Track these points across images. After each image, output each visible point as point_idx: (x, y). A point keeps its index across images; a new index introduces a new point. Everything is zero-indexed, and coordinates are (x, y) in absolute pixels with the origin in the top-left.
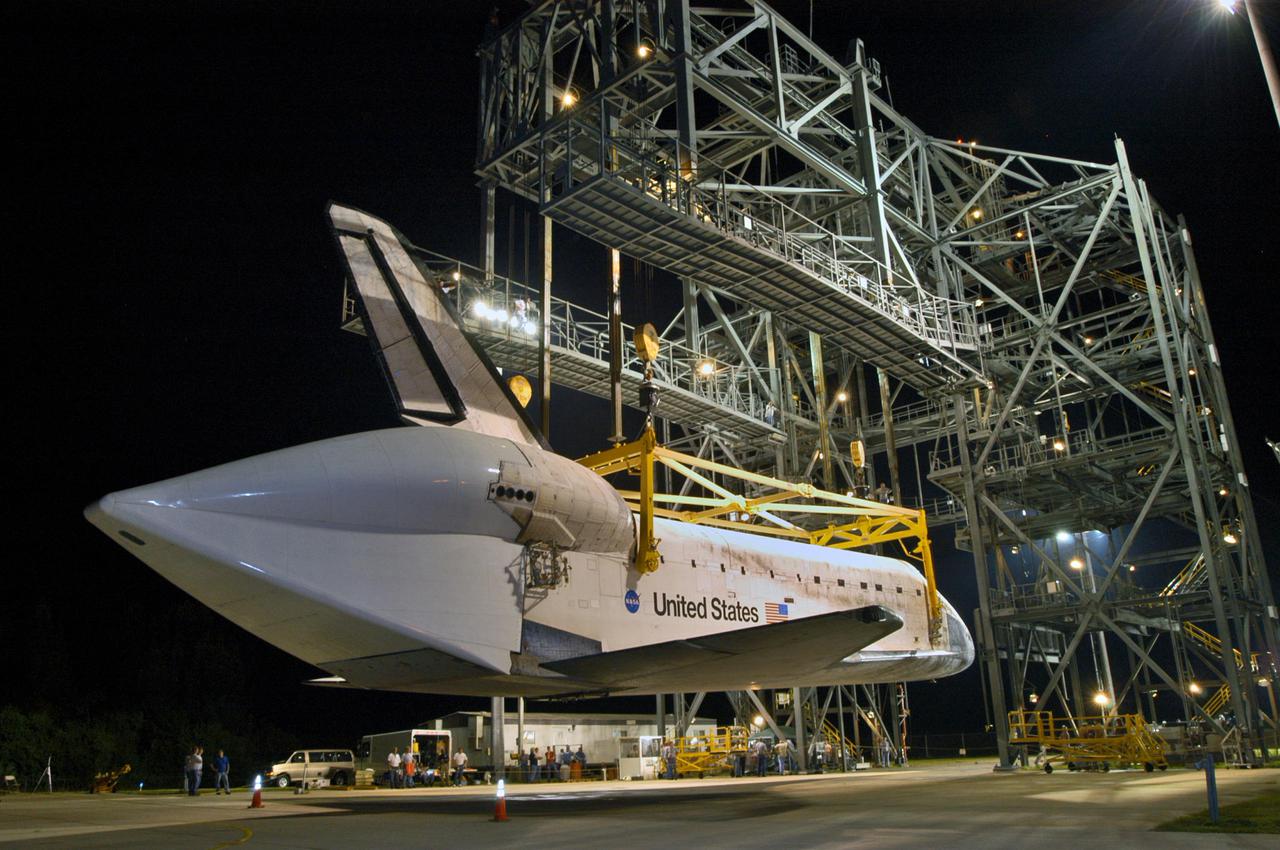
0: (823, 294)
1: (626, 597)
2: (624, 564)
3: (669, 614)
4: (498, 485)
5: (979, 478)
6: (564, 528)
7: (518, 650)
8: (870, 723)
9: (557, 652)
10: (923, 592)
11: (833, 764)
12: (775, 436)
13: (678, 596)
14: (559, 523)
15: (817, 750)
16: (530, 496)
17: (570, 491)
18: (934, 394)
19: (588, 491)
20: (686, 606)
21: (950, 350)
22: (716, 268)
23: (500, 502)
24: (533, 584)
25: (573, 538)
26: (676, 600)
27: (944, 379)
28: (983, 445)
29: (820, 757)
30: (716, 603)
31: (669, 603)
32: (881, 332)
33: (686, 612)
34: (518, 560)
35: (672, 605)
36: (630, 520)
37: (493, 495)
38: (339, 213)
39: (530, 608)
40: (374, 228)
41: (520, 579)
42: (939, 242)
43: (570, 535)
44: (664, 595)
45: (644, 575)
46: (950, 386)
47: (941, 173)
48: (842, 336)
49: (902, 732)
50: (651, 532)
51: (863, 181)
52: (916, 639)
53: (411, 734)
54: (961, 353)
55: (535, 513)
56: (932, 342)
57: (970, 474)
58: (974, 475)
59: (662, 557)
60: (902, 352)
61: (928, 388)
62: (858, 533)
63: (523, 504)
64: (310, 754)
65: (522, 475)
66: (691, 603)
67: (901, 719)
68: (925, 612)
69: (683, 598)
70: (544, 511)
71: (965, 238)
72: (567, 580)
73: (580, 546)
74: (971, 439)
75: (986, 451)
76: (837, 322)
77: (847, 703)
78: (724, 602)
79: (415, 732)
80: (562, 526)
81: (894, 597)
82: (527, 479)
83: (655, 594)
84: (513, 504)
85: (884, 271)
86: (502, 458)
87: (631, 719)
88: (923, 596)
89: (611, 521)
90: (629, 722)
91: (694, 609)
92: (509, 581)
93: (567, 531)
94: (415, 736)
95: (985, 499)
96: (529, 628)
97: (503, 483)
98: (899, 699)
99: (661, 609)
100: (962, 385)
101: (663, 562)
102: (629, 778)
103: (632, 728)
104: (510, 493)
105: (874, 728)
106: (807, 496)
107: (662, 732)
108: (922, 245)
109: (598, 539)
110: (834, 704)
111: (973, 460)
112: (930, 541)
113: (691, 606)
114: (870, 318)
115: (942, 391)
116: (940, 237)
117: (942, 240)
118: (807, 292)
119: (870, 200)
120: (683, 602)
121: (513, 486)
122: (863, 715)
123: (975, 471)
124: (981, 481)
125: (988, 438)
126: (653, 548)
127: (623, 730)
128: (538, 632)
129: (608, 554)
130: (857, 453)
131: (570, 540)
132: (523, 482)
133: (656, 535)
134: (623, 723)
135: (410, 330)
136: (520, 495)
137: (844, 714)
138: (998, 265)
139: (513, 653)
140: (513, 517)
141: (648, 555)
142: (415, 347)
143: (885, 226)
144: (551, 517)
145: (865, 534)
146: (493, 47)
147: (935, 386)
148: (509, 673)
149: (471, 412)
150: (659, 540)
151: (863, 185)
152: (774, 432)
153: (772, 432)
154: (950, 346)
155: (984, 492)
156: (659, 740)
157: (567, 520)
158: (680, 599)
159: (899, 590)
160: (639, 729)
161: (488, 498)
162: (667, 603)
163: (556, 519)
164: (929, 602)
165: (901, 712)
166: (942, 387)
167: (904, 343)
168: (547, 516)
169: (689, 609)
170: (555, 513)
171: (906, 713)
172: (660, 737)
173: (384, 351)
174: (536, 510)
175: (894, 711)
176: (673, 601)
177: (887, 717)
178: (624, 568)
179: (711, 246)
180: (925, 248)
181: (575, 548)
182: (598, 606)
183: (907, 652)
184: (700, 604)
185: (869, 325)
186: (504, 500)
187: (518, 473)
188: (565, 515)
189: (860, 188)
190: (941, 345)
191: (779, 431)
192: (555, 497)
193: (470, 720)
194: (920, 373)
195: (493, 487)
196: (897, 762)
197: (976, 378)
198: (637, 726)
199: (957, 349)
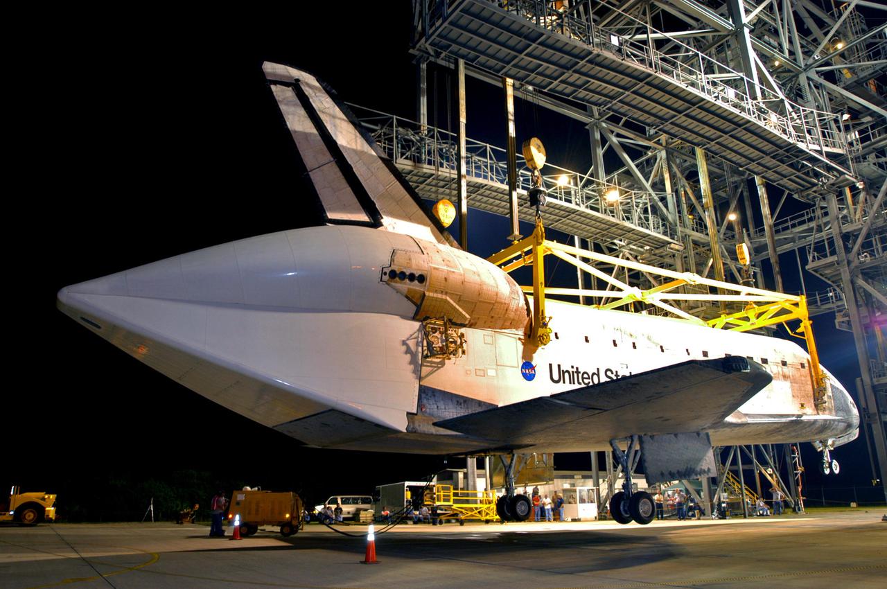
0: (694, 104)
1: (522, 368)
2: (520, 339)
3: (564, 382)
4: (390, 269)
5: (855, 263)
6: (457, 307)
7: (415, 412)
8: (769, 478)
9: (452, 413)
10: (806, 365)
12: (672, 246)
13: (572, 367)
14: (452, 302)
15: (722, 500)
16: (422, 279)
17: (461, 275)
18: (808, 195)
19: (479, 275)
20: (580, 375)
21: (820, 152)
22: (592, 87)
23: (393, 284)
24: (429, 354)
25: (468, 316)
26: (571, 370)
27: (815, 181)
28: (857, 237)
29: (724, 505)
30: (609, 373)
31: (564, 372)
32: (748, 137)
33: (581, 381)
34: (416, 335)
35: (566, 375)
36: (522, 302)
37: (386, 278)
38: (269, 67)
39: (427, 376)
40: (301, 78)
41: (417, 351)
42: (805, 70)
43: (464, 313)
44: (559, 366)
45: (540, 349)
46: (822, 186)
47: (804, 14)
48: (718, 146)
49: (798, 485)
50: (543, 311)
51: (730, 19)
52: (802, 405)
53: (404, 485)
54: (830, 156)
55: (427, 294)
56: (802, 146)
57: (846, 262)
58: (849, 263)
59: (556, 334)
60: (773, 157)
61: (802, 191)
62: (747, 319)
63: (415, 285)
64: (342, 499)
65: (414, 261)
66: (585, 373)
67: (796, 474)
68: (810, 382)
69: (577, 368)
70: (436, 291)
71: (827, 64)
72: (463, 352)
73: (476, 323)
74: (844, 231)
75: (859, 241)
76: (711, 132)
77: (747, 460)
78: (617, 372)
79: (407, 483)
80: (454, 304)
81: (780, 369)
82: (419, 264)
83: (550, 365)
84: (406, 286)
85: (751, 86)
86: (395, 247)
88: (807, 368)
89: (503, 301)
90: (575, 477)
91: (589, 378)
92: (406, 352)
93: (461, 310)
94: (408, 487)
95: (861, 282)
96: (425, 392)
97: (393, 267)
98: (794, 458)
99: (556, 377)
100: (833, 185)
101: (557, 337)
103: (579, 481)
104: (402, 276)
105: (773, 481)
106: (693, 283)
107: (597, 484)
108: (792, 74)
109: (492, 317)
110: (734, 462)
111: (848, 250)
112: (811, 322)
113: (586, 376)
114: (740, 126)
115: (815, 192)
116: (806, 64)
117: (808, 67)
118: (679, 104)
119: (738, 34)
120: (578, 372)
121: (405, 270)
122: (763, 472)
123: (850, 259)
124: (856, 267)
125: (861, 229)
126: (545, 325)
127: (572, 482)
128: (434, 396)
129: (503, 331)
130: (742, 253)
131: (466, 318)
132: (414, 266)
133: (547, 314)
134: (572, 477)
135: (332, 156)
136: (412, 277)
137: (743, 470)
138: (863, 86)
139: (409, 415)
140: (407, 297)
141: (541, 331)
142: (337, 170)
143: (752, 55)
144: (444, 297)
145: (753, 319)
147: (807, 189)
148: (405, 431)
149: (386, 220)
150: (550, 318)
151: (731, 22)
152: (671, 243)
153: (670, 243)
154: (819, 149)
155: (860, 276)
156: (593, 490)
157: (459, 301)
158: (575, 370)
159: (784, 364)
160: (584, 482)
161: (381, 280)
162: (562, 373)
163: (448, 299)
164: (813, 374)
165: (796, 469)
166: (815, 189)
167: (775, 148)
168: (439, 296)
169: (583, 378)
170: (446, 293)
171: (800, 470)
172: (595, 488)
173: (310, 173)
174: (428, 290)
175: (790, 468)
176: (568, 371)
177: (784, 473)
178: (519, 343)
179: (582, 62)
180: (793, 77)
181: (471, 325)
182: (495, 375)
183: (793, 415)
184: (594, 374)
185: (740, 132)
186: (396, 282)
187: (410, 259)
188: (457, 295)
189: (728, 25)
190: (810, 148)
191: (676, 242)
192: (446, 279)
193: (454, 474)
194: (793, 177)
195: (385, 270)
196: (794, 510)
197: (847, 176)
198: (583, 480)
199: (825, 152)
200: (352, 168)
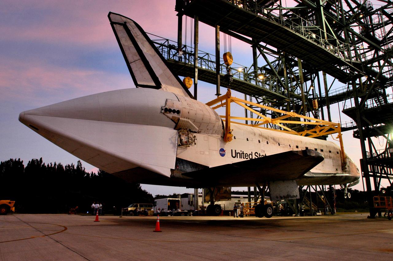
1: (220, 151)
2: (219, 139)
3: (237, 157)
4: (165, 107)
6: (193, 124)
7: (174, 169)
8: (322, 199)
9: (189, 170)
10: (339, 152)
11: (309, 213)
12: (286, 100)
13: (241, 151)
14: (191, 122)
15: (302, 208)
16: (178, 112)
17: (195, 111)
18: (344, 80)
19: (203, 111)
20: (244, 155)
22: (255, 31)
23: (166, 114)
24: (181, 144)
25: (197, 128)
26: (240, 152)
29: (303, 210)
30: (256, 154)
31: (237, 153)
33: (244, 157)
34: (175, 136)
35: (238, 154)
36: (221, 122)
37: (163, 111)
38: (114, 16)
39: (180, 153)
40: (127, 21)
41: (175, 143)
42: (346, 26)
43: (196, 127)
44: (235, 151)
45: (227, 143)
48: (307, 58)
49: (334, 203)
50: (229, 127)
51: (315, 3)
52: (337, 169)
53: (167, 200)
54: (354, 64)
55: (180, 119)
56: (343, 59)
57: (358, 109)
58: (360, 110)
59: (235, 137)
60: (330, 64)
62: (315, 132)
63: (176, 115)
64: (139, 205)
65: (175, 105)
67: (333, 198)
68: (340, 160)
69: (243, 152)
70: (184, 118)
72: (195, 144)
73: (201, 132)
75: (365, 100)
76: (304, 52)
78: (260, 154)
80: (192, 123)
81: (328, 154)
82: (177, 106)
83: (232, 150)
84: (171, 115)
85: (323, 33)
86: (168, 98)
88: (339, 154)
89: (213, 122)
90: (241, 197)
91: (248, 156)
92: (171, 144)
93: (194, 126)
94: (169, 200)
96: (179, 161)
97: (167, 107)
98: (333, 191)
99: (234, 155)
100: (355, 76)
101: (235, 138)
103: (242, 199)
104: (170, 111)
105: (324, 201)
106: (293, 116)
107: (250, 201)
109: (208, 129)
110: (308, 193)
113: (246, 155)
114: (317, 50)
116: (346, 24)
118: (292, 40)
119: (318, 9)
120: (243, 153)
121: (171, 108)
122: (320, 197)
124: (362, 112)
126: (230, 133)
127: (239, 200)
128: (183, 162)
129: (212, 135)
130: (315, 104)
131: (196, 130)
132: (175, 107)
133: (231, 128)
135: (140, 57)
136: (174, 111)
139: (172, 170)
140: (172, 119)
141: (228, 135)
143: (324, 18)
144: (188, 120)
145: (318, 132)
147: (344, 78)
148: (170, 177)
149: (163, 86)
150: (233, 130)
154: (350, 61)
155: (364, 116)
157: (194, 122)
158: (242, 152)
159: (330, 152)
161: (161, 112)
162: (236, 154)
163: (189, 121)
164: (342, 156)
166: (347, 78)
168: (186, 120)
169: (245, 156)
170: (189, 118)
171: (335, 196)
173: (130, 64)
174: (181, 117)
176: (239, 153)
179: (251, 20)
181: (199, 132)
182: (208, 154)
183: (332, 174)
184: (250, 154)
185: (317, 53)
186: (167, 113)
187: (173, 104)
188: (193, 119)
189: (314, 5)
190: (346, 60)
192: (189, 112)
194: (338, 72)
195: (163, 108)
196: (332, 213)
197: (361, 73)
198: (244, 199)
199: (352, 62)
200: (149, 62)
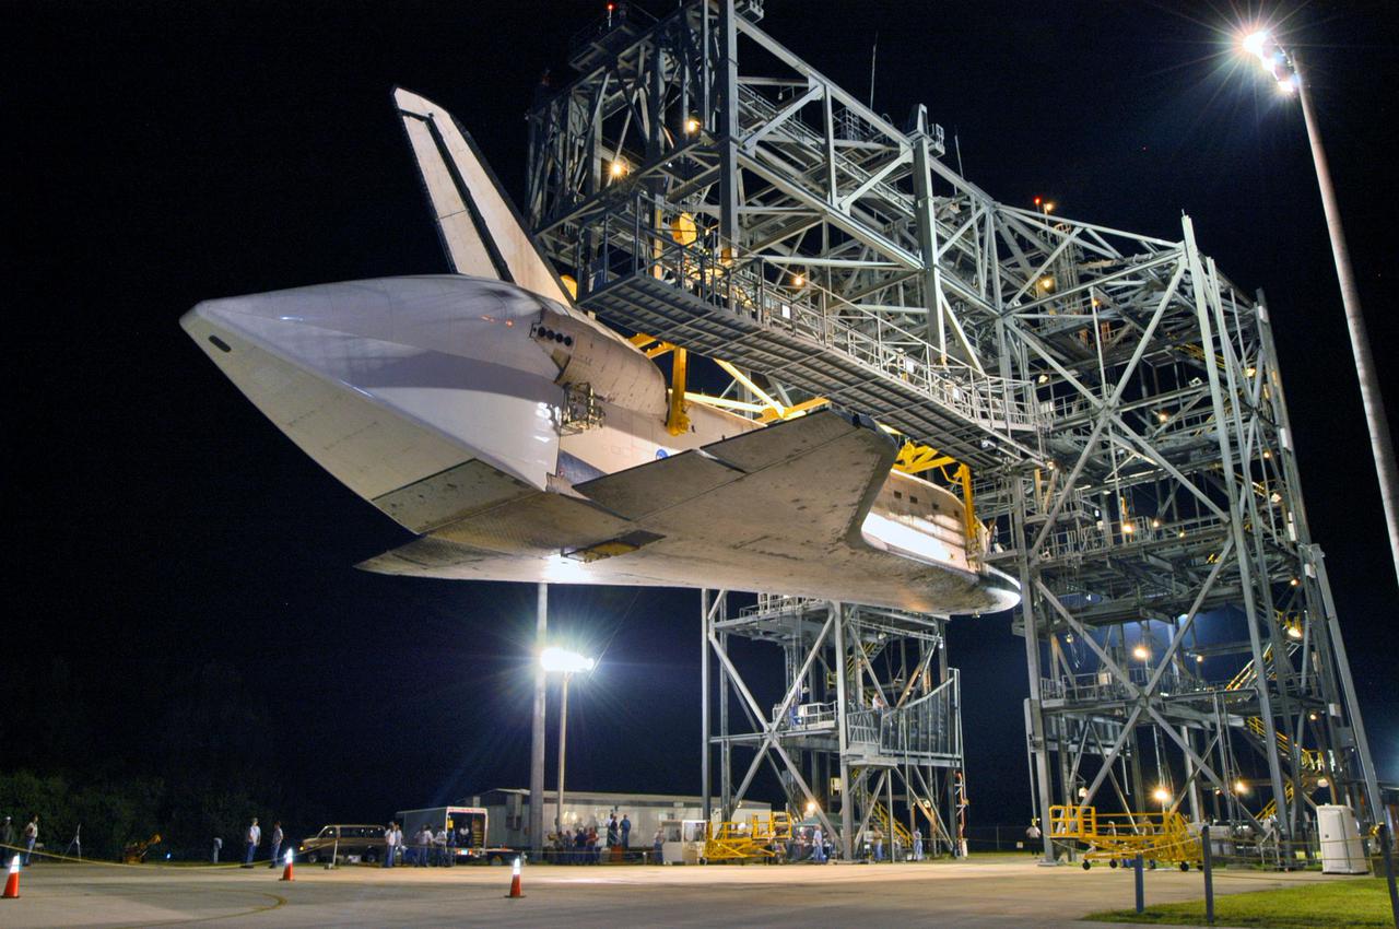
0: (867, 379)
5: (1033, 564)
8: (926, 813)
11: (886, 855)
15: (865, 840)
18: (990, 474)
21: (1005, 432)
22: (755, 355)
27: (1000, 460)
28: (1041, 528)
29: (867, 847)
32: (929, 415)
42: (1002, 315)
46: (1006, 467)
47: (1011, 241)
48: (890, 418)
49: (960, 822)
51: (919, 254)
53: (445, 811)
54: (1016, 435)
56: (984, 424)
57: (1025, 559)
58: (1029, 560)
60: (953, 434)
61: (984, 469)
64: (341, 829)
67: (959, 809)
71: (1034, 310)
74: (1027, 522)
75: (1042, 535)
76: (883, 404)
77: (899, 788)
79: (450, 809)
85: (936, 354)
87: (679, 800)
90: (676, 804)
94: (450, 814)
95: (1040, 585)
98: (958, 788)
100: (1019, 467)
102: (670, 863)
103: (679, 810)
105: (930, 817)
107: (708, 816)
108: (986, 318)
110: (884, 792)
111: (1030, 543)
114: (916, 402)
115: (999, 472)
116: (1004, 309)
117: (1006, 313)
118: (849, 377)
119: (927, 274)
122: (920, 804)
123: (1032, 556)
124: (1036, 566)
125: (1045, 521)
127: (671, 812)
134: (671, 805)
137: (894, 802)
138: (1068, 337)
143: (940, 297)
146: (543, 111)
147: (991, 467)
151: (921, 259)
154: (1003, 428)
155: (1039, 578)
156: (703, 824)
160: (687, 812)
165: (959, 802)
166: (998, 468)
167: (954, 425)
171: (964, 802)
172: (705, 821)
175: (952, 801)
177: (944, 806)
179: (747, 336)
180: (989, 320)
185: (917, 408)
189: (914, 261)
190: (994, 426)
193: (509, 797)
194: (974, 454)
196: (952, 854)
197: (1033, 460)
198: (685, 809)
199: (1012, 431)
